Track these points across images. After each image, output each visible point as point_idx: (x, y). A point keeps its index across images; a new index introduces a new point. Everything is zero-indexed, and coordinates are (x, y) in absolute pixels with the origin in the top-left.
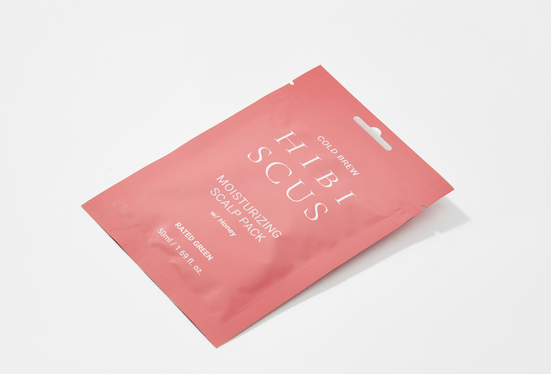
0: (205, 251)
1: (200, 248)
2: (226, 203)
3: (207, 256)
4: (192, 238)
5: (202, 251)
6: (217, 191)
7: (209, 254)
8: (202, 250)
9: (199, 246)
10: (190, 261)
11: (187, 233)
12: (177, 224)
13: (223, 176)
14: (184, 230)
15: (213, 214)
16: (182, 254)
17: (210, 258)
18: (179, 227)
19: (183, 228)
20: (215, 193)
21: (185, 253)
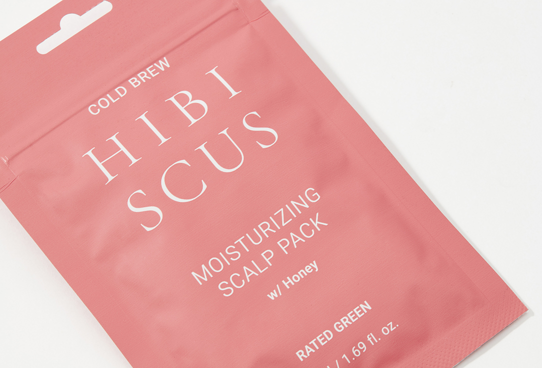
0: (354, 313)
1: (346, 321)
2: (249, 273)
3: (362, 312)
4: (327, 333)
5: (354, 318)
6: (223, 286)
7: (360, 308)
8: (351, 318)
9: (344, 323)
10: (372, 339)
11: (317, 342)
12: (300, 357)
13: (193, 273)
14: (312, 346)
15: (273, 296)
16: (357, 353)
17: (366, 306)
18: (305, 354)
19: (307, 347)
20: (228, 288)
21: (357, 348)
